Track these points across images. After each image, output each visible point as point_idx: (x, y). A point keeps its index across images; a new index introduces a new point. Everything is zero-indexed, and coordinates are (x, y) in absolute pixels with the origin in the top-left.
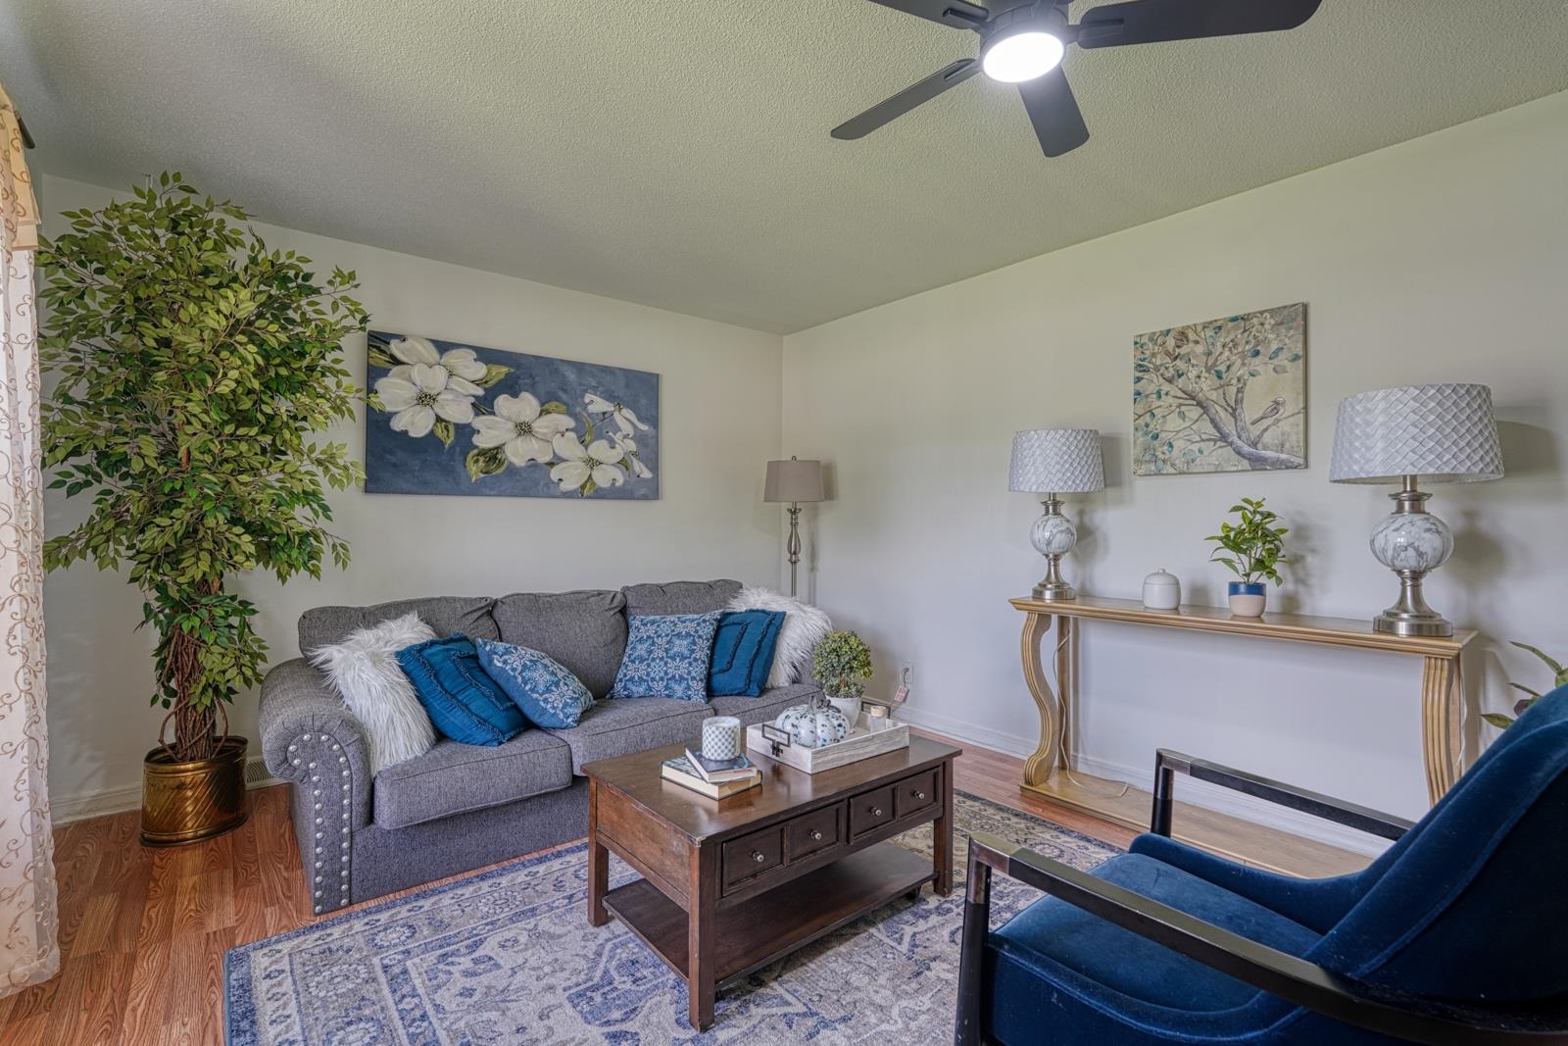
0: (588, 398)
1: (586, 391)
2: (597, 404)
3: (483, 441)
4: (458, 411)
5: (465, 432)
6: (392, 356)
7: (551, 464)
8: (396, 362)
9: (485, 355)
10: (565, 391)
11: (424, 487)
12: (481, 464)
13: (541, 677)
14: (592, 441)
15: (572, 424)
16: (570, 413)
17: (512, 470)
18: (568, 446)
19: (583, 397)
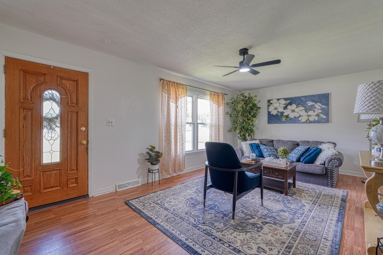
0: (308, 103)
1: (307, 101)
2: (310, 103)
3: (285, 114)
4: (281, 110)
5: (282, 113)
6: (271, 103)
7: (299, 117)
8: (271, 104)
9: (286, 99)
10: (302, 102)
11: (276, 123)
12: (285, 118)
13: (265, 150)
14: (308, 112)
15: (304, 108)
16: (303, 106)
17: (291, 119)
18: (303, 113)
19: (306, 103)
